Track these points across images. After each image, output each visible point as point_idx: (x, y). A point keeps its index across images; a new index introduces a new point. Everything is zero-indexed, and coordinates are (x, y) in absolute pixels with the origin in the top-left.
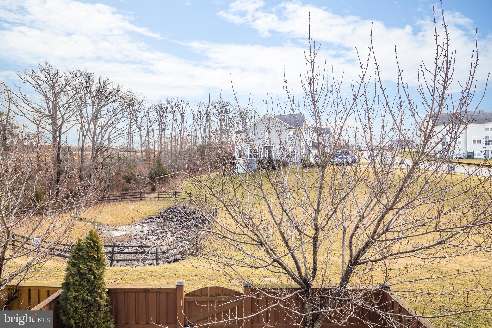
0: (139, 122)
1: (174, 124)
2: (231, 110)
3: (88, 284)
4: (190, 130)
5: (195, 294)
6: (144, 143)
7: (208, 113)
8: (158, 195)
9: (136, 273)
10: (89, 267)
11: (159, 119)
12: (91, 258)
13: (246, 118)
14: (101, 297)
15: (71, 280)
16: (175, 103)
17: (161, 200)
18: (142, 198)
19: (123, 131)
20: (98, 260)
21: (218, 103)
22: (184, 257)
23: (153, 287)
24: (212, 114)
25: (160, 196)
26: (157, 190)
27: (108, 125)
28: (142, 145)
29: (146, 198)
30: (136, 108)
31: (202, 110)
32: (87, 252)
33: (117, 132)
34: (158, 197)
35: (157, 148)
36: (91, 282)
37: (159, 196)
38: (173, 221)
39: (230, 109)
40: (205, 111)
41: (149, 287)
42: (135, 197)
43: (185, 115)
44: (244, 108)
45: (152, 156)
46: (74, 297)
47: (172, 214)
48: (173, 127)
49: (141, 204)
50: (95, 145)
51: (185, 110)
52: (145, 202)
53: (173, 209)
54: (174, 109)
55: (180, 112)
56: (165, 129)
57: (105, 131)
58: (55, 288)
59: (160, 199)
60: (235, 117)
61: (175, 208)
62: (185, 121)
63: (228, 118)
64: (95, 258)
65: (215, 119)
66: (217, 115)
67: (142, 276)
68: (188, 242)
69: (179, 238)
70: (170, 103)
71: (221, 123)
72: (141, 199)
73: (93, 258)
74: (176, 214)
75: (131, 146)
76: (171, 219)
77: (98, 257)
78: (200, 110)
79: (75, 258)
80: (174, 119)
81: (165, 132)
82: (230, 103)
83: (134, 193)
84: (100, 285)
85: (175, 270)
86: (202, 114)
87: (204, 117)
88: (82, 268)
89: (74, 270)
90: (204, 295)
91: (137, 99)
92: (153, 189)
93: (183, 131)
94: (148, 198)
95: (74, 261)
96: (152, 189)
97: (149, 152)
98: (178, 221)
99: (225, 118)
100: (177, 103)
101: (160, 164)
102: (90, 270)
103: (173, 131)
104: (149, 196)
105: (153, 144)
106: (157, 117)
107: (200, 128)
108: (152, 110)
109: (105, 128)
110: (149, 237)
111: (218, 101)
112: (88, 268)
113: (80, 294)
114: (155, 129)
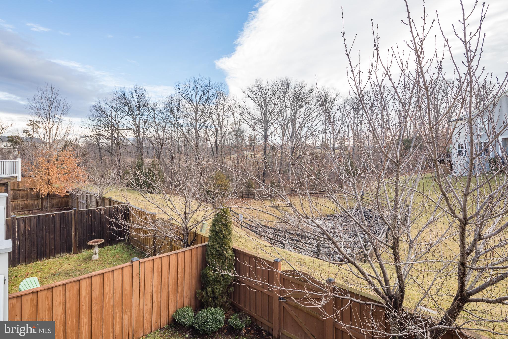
14: (227, 252)
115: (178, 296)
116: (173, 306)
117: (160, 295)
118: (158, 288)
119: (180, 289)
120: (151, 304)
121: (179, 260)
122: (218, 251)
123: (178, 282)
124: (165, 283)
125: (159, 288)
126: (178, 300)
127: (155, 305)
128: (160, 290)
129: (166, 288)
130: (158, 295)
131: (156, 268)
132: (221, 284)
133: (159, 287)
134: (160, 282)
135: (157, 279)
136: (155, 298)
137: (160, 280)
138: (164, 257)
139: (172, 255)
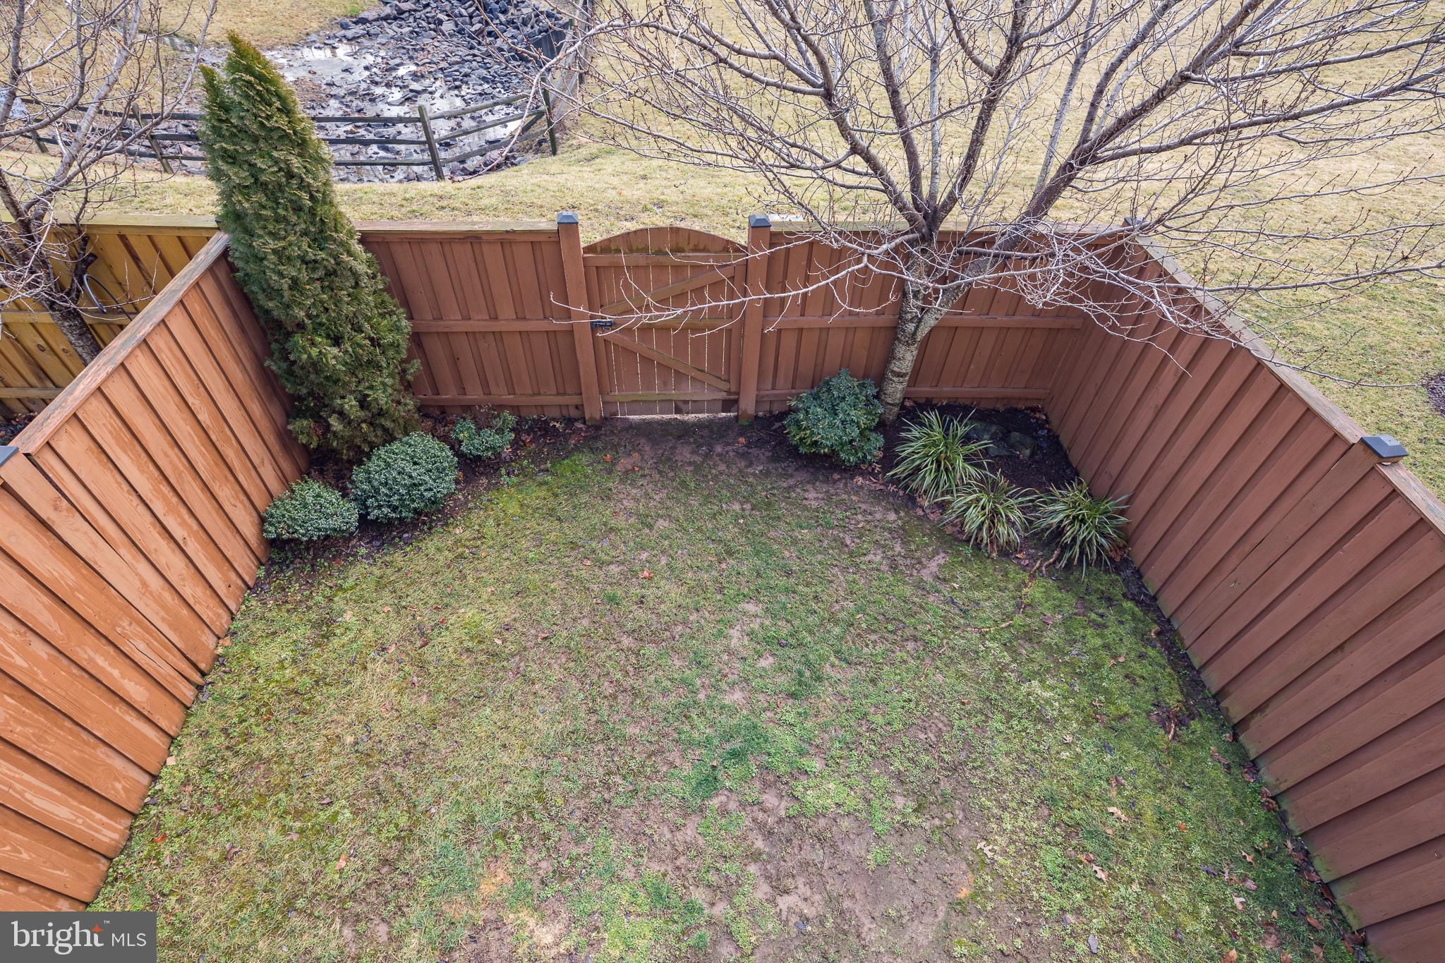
3: (299, 217)
5: (613, 248)
9: (393, 200)
10: (282, 165)
12: (275, 135)
14: (350, 254)
15: (246, 205)
20: (299, 145)
22: (515, 158)
23: (489, 228)
32: (256, 116)
36: (307, 210)
38: (442, 34)
41: (476, 228)
46: (275, 251)
58: (198, 231)
64: (287, 135)
67: (414, 208)
68: (511, 109)
69: (481, 94)
73: (281, 137)
77: (295, 133)
79: (223, 136)
84: (335, 220)
85: (507, 193)
88: (260, 168)
89: (239, 175)
90: (638, 250)
95: (224, 145)
102: (290, 175)
110: (378, 91)
112: (281, 169)
113: (290, 245)
115: (241, 478)
116: (243, 513)
117: (184, 511)
118: (165, 499)
119: (231, 454)
120: (178, 552)
121: (167, 363)
122: (312, 264)
123: (214, 438)
124: (175, 468)
125: (170, 495)
126: (246, 487)
127: (193, 548)
128: (175, 500)
129: (190, 479)
130: (180, 516)
131: (108, 437)
132: (379, 368)
133: (165, 489)
134: (156, 473)
135: (142, 472)
136: (178, 533)
137: (152, 467)
138: (110, 384)
139: (133, 358)
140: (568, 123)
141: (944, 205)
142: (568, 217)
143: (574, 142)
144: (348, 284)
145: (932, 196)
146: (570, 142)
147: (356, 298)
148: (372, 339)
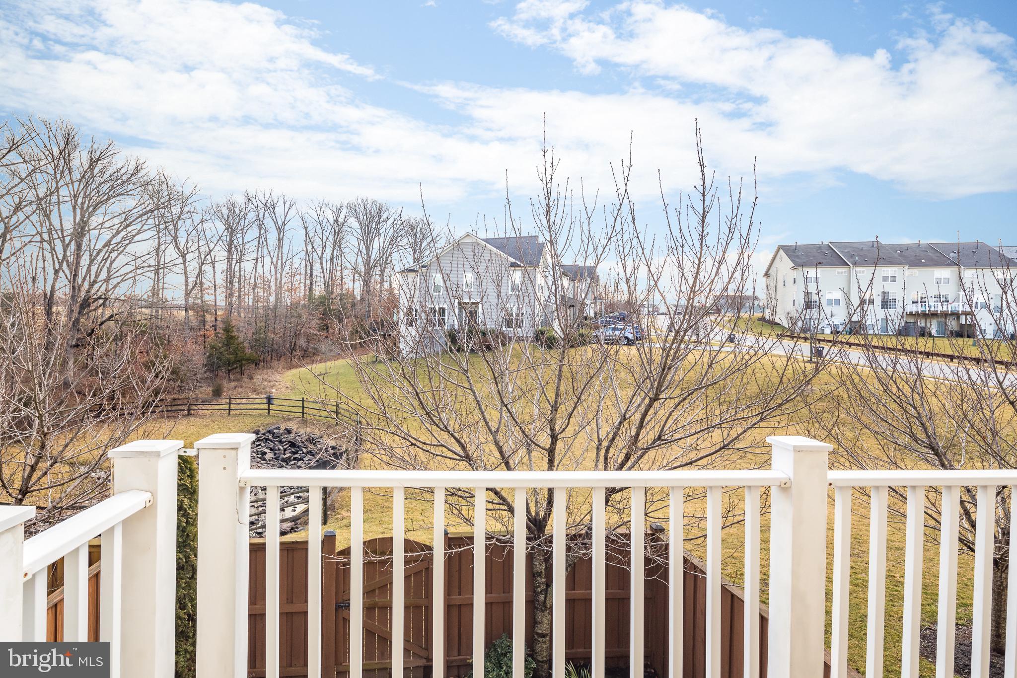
0: (182, 242)
1: (260, 249)
2: (390, 222)
4: (298, 262)
6: (192, 290)
7: (338, 227)
8: (230, 404)
11: (228, 237)
13: (421, 241)
16: (263, 201)
17: (236, 415)
18: (192, 412)
19: (144, 262)
21: (362, 206)
24: (349, 230)
25: (232, 407)
26: (225, 394)
27: (111, 247)
28: (187, 294)
29: (201, 412)
30: (176, 210)
31: (325, 220)
33: (132, 263)
34: (230, 410)
35: (221, 302)
37: (232, 405)
38: (265, 459)
39: (388, 219)
40: (332, 221)
42: (174, 408)
43: (286, 228)
44: (418, 219)
45: (209, 318)
47: (263, 445)
48: (260, 254)
49: (191, 424)
50: (79, 290)
51: (287, 219)
52: (198, 421)
53: (264, 434)
54: (261, 216)
55: (276, 222)
56: (240, 259)
57: (103, 260)
59: (232, 412)
60: (397, 238)
61: (269, 432)
62: (286, 242)
63: (382, 240)
65: (355, 242)
66: (359, 231)
70: (254, 200)
71: (367, 248)
72: (189, 414)
74: (272, 445)
75: (161, 296)
76: (260, 456)
78: (321, 218)
80: (261, 239)
81: (240, 266)
82: (388, 206)
83: (174, 399)
86: (326, 228)
87: (330, 236)
91: (179, 189)
92: (217, 393)
93: (282, 265)
94: (206, 412)
96: (213, 391)
97: (202, 310)
98: (275, 459)
99: (377, 239)
100: (269, 201)
101: (232, 337)
103: (259, 264)
104: (209, 407)
105: (212, 292)
106: (225, 234)
107: (321, 258)
108: (213, 218)
109: (103, 253)
111: (362, 201)
114: (217, 259)
140: (337, 505)
141: (544, 518)
142: (330, 532)
143: (339, 516)
144: (188, 576)
145: (537, 514)
146: (336, 517)
147: (190, 586)
148: (189, 615)
